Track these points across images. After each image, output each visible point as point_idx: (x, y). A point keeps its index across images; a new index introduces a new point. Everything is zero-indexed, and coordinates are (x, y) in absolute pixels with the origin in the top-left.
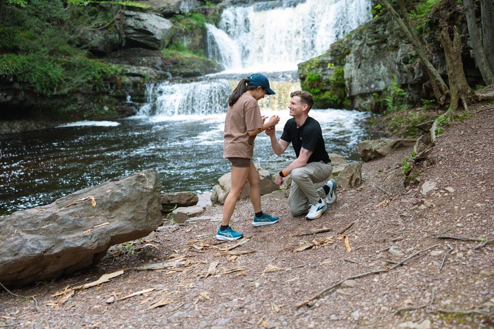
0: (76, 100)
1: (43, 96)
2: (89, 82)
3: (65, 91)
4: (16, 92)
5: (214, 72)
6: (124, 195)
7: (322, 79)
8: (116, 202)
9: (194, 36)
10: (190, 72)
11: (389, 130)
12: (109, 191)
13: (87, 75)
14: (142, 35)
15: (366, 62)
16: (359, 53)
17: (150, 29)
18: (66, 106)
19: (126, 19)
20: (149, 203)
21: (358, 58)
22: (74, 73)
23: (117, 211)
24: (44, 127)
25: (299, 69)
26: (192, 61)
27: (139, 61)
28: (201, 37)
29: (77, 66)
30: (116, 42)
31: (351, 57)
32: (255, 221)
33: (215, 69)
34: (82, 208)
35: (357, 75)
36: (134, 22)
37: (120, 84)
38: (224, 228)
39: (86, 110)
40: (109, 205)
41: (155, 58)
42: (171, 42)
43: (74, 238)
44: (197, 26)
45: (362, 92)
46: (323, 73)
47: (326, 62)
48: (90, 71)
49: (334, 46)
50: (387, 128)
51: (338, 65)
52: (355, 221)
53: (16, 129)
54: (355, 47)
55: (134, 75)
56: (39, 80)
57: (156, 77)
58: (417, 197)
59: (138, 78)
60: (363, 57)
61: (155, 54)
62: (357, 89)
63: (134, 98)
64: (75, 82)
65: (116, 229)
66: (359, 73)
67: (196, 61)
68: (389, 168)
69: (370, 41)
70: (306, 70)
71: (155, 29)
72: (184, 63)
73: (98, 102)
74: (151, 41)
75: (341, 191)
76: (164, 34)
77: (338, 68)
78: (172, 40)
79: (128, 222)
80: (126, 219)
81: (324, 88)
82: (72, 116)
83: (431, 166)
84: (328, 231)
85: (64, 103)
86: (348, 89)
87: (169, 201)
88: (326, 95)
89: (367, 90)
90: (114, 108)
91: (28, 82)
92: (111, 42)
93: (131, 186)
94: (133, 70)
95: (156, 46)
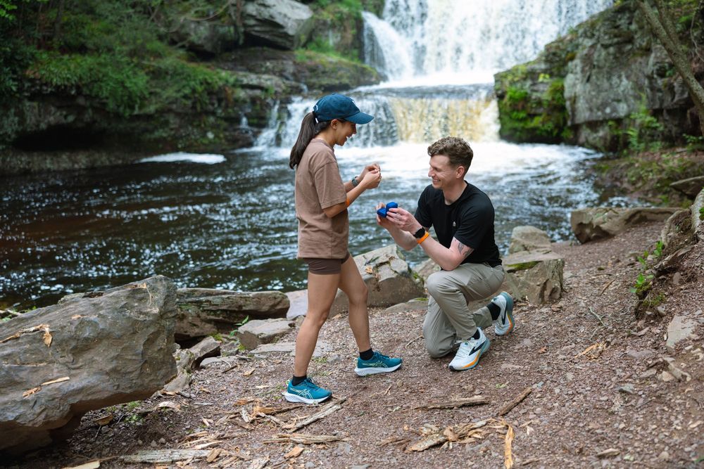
0: (167, 123)
1: (118, 116)
2: (185, 97)
3: (151, 109)
4: (81, 110)
5: (371, 84)
6: (101, 327)
7: (530, 97)
8: (87, 339)
9: (345, 30)
10: (334, 84)
11: (629, 182)
12: (75, 317)
13: (184, 87)
14: (268, 29)
15: (599, 73)
16: (589, 58)
17: (279, 20)
18: (152, 132)
19: (245, 5)
20: (148, 340)
21: (587, 65)
22: (165, 84)
23: (88, 356)
24: (120, 162)
25: (496, 81)
26: (337, 68)
27: (262, 66)
28: (354, 31)
29: (170, 72)
30: (229, 38)
31: (576, 64)
32: (360, 366)
33: (373, 80)
34: (27, 346)
35: (585, 92)
36: (257, 10)
37: (232, 100)
38: (298, 381)
39: (181, 137)
40: (74, 344)
41: (285, 62)
42: (310, 40)
43: (6, 403)
44: (349, 16)
45: (591, 119)
46: (532, 88)
47: (538, 71)
48: (188, 81)
49: (551, 47)
50: (626, 179)
51: (557, 76)
52: (535, 386)
53: (80, 164)
54: (583, 49)
55: (252, 87)
56: (113, 93)
57: (284, 91)
58: (656, 348)
59: (258, 92)
60: (594, 66)
61: (284, 57)
62: (583, 114)
63: (251, 121)
64: (164, 97)
65: (80, 391)
66: (587, 90)
67: (344, 66)
68: (618, 261)
69: (606, 40)
70: (507, 83)
71: (286, 20)
72: (327, 70)
73: (199, 126)
74: (281, 37)
75: (525, 308)
76: (300, 27)
77: (555, 82)
78: (312, 36)
79: (104, 376)
80: (101, 372)
81: (533, 111)
82: (161, 146)
83: (687, 285)
84: (482, 404)
85: (150, 127)
86: (570, 113)
87: (240, 307)
88: (536, 122)
89: (599, 117)
90: (222, 135)
91: (97, 96)
92: (223, 38)
93: (116, 309)
94: (252, 80)
95: (288, 44)
